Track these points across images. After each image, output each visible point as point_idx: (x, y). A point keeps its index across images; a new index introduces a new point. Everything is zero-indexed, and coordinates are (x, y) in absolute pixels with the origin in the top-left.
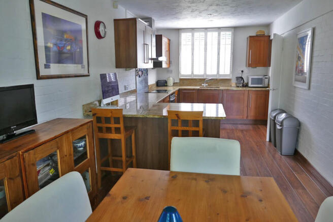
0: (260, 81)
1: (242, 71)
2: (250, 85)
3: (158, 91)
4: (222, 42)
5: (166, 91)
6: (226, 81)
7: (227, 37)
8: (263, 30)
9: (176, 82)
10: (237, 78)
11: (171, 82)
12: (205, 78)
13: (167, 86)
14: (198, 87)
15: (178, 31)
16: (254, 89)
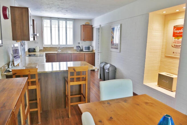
0: (89, 48)
1: (79, 43)
2: (84, 50)
3: (30, 55)
4: (68, 26)
5: (35, 55)
6: (71, 48)
7: (70, 24)
8: (89, 22)
9: (41, 49)
10: (77, 47)
11: (37, 50)
12: (59, 46)
13: (35, 52)
14: (56, 52)
15: (42, 18)
16: (87, 52)
